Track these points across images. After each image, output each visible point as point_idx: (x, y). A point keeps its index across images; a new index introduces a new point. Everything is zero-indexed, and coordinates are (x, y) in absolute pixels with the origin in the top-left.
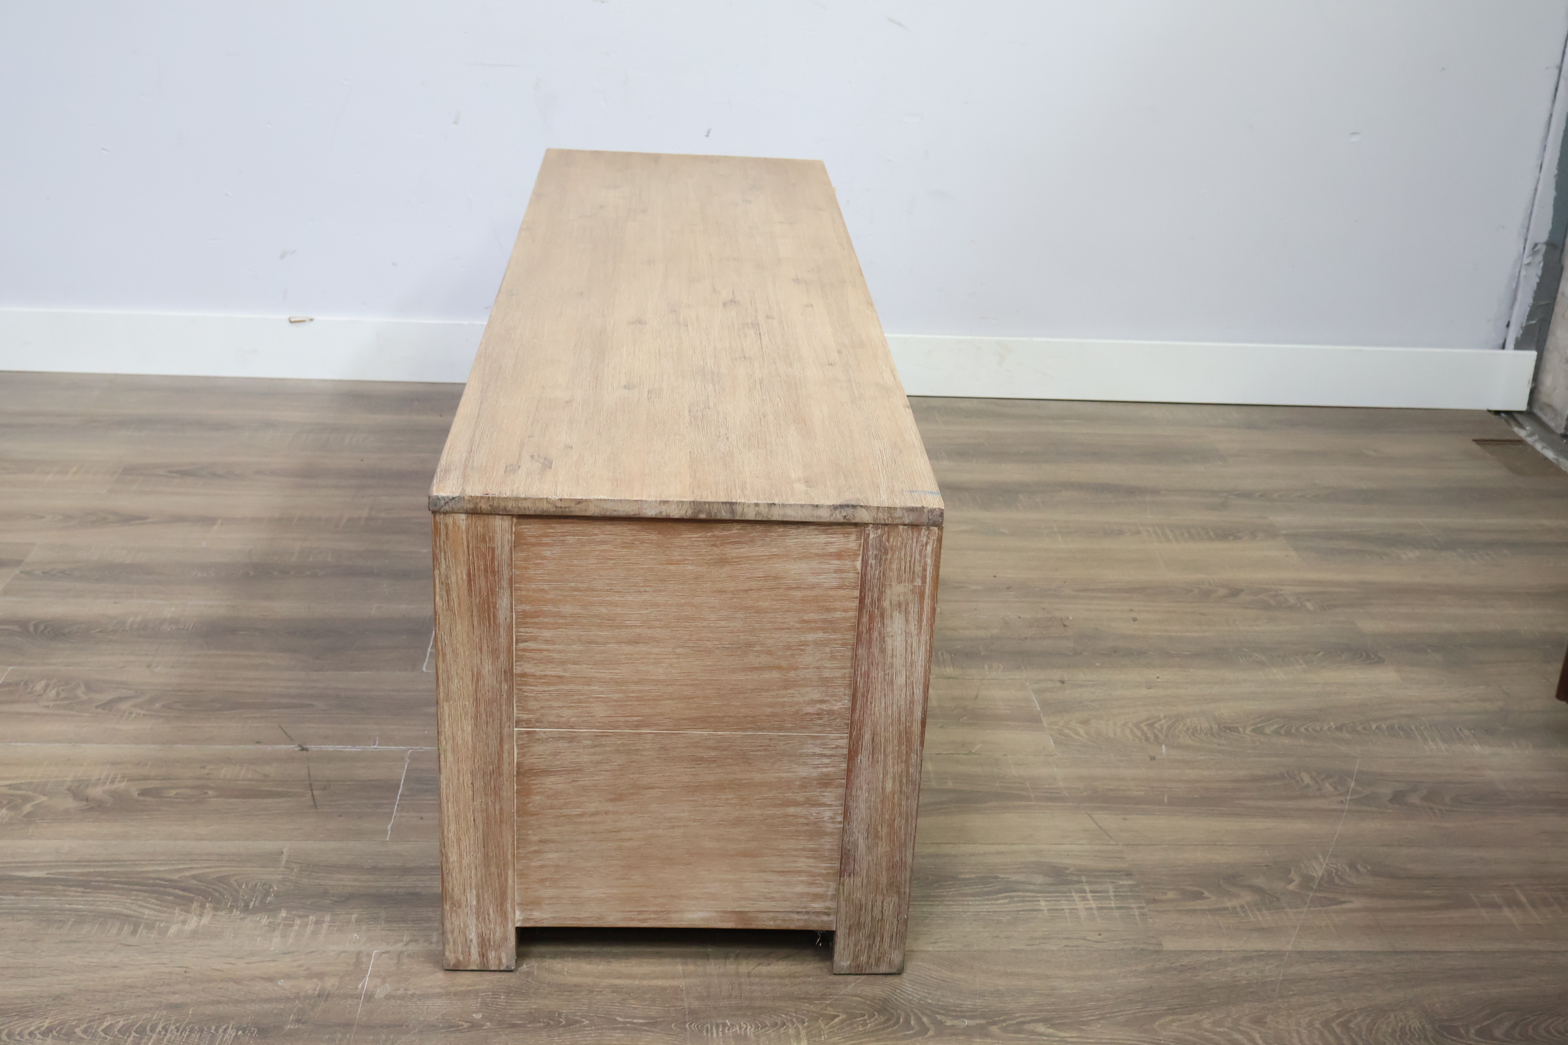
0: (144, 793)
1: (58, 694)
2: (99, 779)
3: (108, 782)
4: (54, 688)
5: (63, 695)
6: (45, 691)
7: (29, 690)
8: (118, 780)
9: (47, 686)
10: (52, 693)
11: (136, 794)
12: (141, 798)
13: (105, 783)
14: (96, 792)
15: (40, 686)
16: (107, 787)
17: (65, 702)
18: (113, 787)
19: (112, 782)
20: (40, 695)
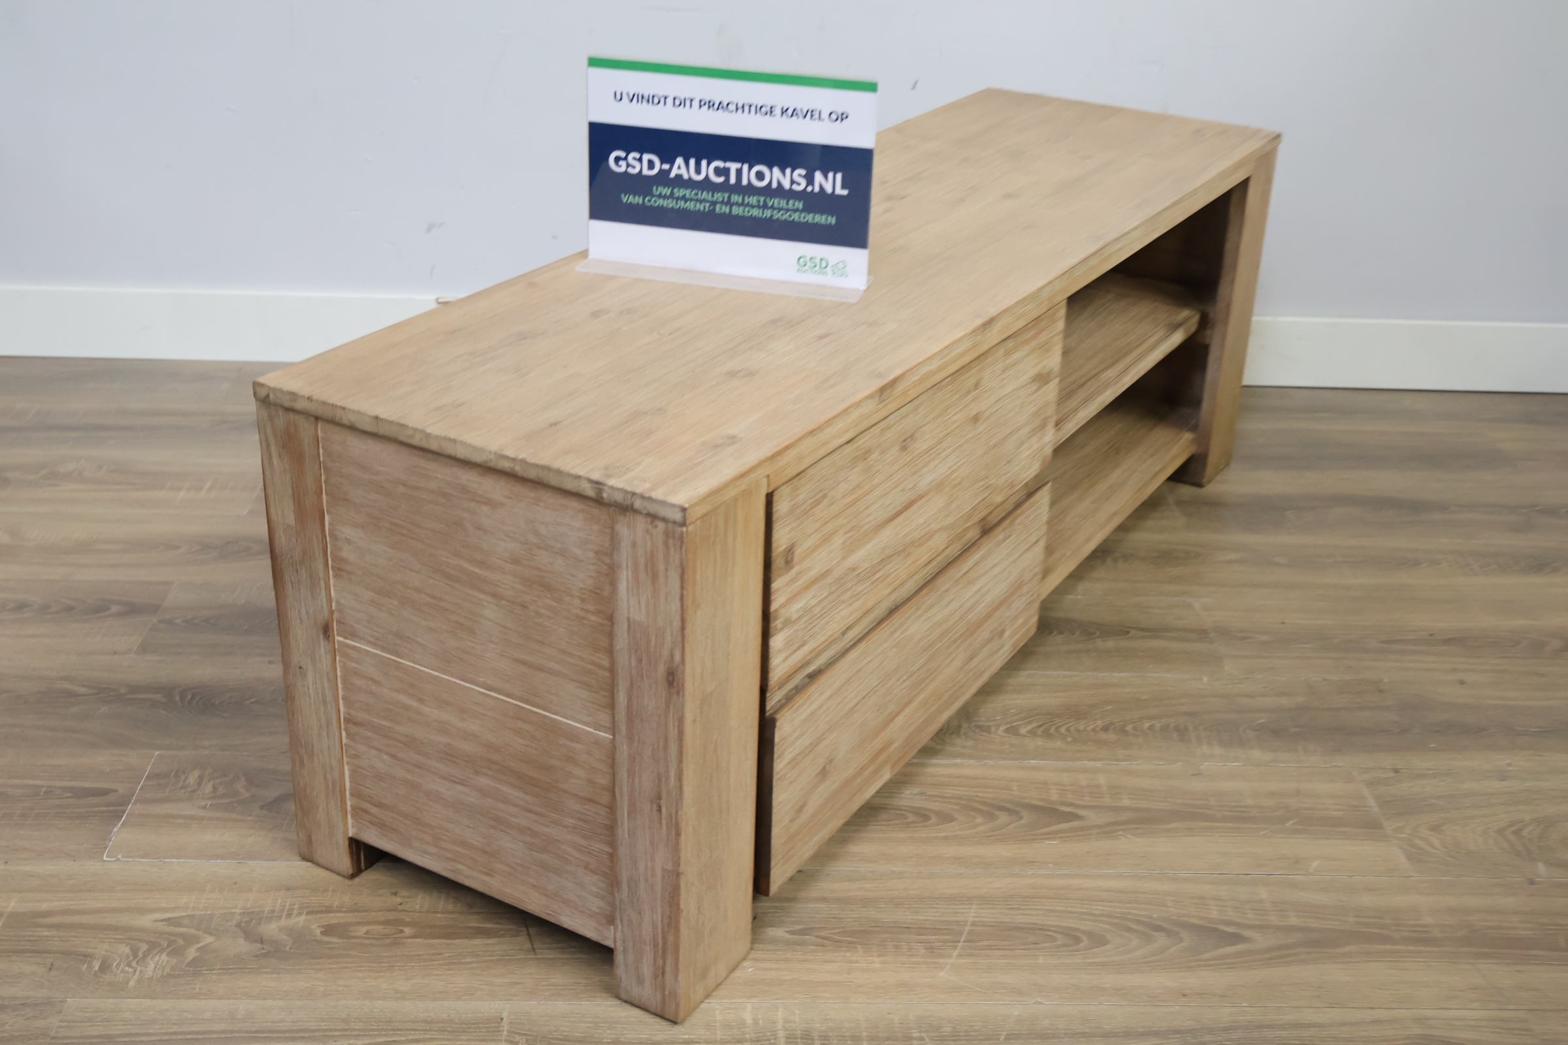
0: (328, 930)
1: (215, 789)
2: (273, 911)
3: (284, 916)
4: (209, 780)
5: (221, 790)
6: (199, 784)
7: (181, 784)
8: (295, 912)
9: (201, 778)
10: (208, 788)
11: (318, 931)
12: (326, 939)
13: (280, 918)
14: (271, 929)
15: (192, 779)
16: (283, 922)
17: (224, 801)
18: (291, 922)
19: (289, 915)
20: (194, 791)
